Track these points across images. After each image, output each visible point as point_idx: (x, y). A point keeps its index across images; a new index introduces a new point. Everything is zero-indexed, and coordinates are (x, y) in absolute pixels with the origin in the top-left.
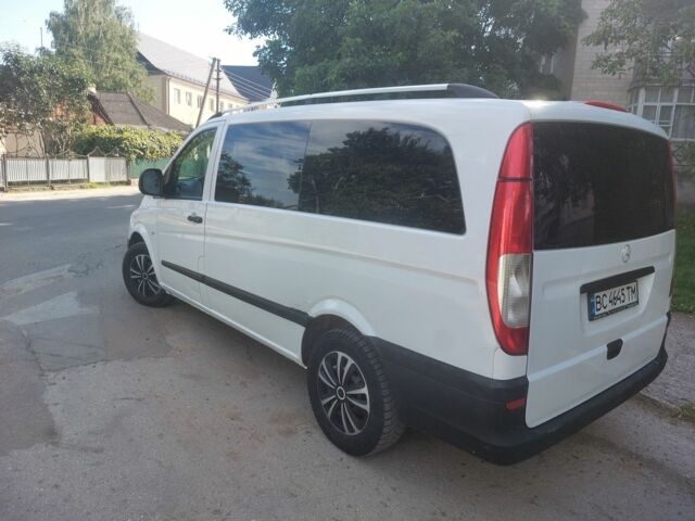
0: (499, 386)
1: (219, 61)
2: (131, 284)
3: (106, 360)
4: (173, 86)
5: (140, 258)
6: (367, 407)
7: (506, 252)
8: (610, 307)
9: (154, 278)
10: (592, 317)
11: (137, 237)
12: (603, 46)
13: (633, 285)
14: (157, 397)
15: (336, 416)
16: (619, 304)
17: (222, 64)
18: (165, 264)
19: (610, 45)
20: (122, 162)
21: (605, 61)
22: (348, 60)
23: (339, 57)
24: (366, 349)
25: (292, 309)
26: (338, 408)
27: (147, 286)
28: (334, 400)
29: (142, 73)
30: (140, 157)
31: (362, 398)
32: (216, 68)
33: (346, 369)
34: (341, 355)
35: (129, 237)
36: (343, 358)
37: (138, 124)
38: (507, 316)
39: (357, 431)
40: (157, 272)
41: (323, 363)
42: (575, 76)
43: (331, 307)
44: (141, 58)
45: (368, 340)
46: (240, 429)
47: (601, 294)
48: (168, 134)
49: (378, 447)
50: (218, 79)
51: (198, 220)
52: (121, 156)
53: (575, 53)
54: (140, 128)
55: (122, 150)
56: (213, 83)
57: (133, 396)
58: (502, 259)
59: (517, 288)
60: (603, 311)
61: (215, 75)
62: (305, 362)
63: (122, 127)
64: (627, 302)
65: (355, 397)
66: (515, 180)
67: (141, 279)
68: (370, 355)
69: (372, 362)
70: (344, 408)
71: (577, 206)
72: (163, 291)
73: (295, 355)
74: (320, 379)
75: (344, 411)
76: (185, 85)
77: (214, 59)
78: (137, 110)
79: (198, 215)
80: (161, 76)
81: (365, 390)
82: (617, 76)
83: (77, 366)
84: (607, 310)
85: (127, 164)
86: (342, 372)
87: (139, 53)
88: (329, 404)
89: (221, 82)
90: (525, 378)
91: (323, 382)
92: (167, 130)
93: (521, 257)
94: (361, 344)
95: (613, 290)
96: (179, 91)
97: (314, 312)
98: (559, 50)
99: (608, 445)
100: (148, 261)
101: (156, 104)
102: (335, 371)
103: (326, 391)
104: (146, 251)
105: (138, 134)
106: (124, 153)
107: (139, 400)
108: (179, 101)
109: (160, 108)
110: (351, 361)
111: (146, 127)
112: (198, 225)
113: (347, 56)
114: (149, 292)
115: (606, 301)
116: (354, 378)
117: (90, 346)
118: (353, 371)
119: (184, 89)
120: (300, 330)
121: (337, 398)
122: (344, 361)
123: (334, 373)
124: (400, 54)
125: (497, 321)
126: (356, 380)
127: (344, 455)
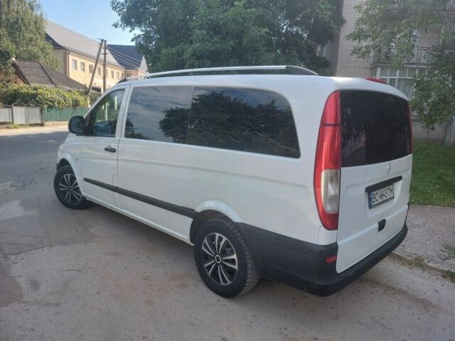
0: (322, 249)
1: (105, 41)
2: (60, 194)
3: (50, 246)
4: (71, 58)
5: (67, 176)
6: (236, 267)
7: (326, 168)
8: (380, 200)
9: (77, 189)
10: (371, 207)
11: (64, 162)
12: (358, 40)
13: (391, 187)
14: (91, 268)
15: (215, 273)
16: (384, 199)
17: (107, 43)
18: (86, 180)
19: (362, 41)
20: (37, 110)
21: (359, 50)
22: (198, 45)
23: (191, 42)
24: (235, 231)
25: (184, 207)
26: (216, 269)
27: (72, 195)
28: (213, 264)
29: (49, 48)
30: (50, 107)
31: (233, 261)
32: (103, 46)
33: (222, 244)
34: (218, 235)
35: (58, 162)
36: (219, 236)
37: (47, 83)
38: (326, 206)
39: (229, 282)
40: (80, 185)
41: (206, 240)
42: (339, 59)
43: (210, 205)
44: (48, 38)
45: (237, 225)
46: (151, 285)
47: (375, 193)
48: (69, 91)
49: (243, 291)
50: (105, 54)
51: (113, 151)
52: (36, 106)
53: (338, 44)
54: (50, 86)
55: (37, 101)
56: (102, 57)
57: (74, 268)
58: (323, 174)
59: (332, 191)
60: (376, 202)
61: (103, 51)
62: (192, 241)
63: (37, 85)
64: (388, 197)
65: (227, 261)
66: (330, 125)
67: (67, 191)
68: (238, 234)
69: (239, 239)
70: (220, 268)
71: (356, 140)
72: (84, 199)
73: (185, 236)
74: (203, 251)
75: (221, 270)
76: (80, 57)
77: (102, 40)
78: (47, 74)
79: (112, 147)
80: (63, 51)
81: (235, 257)
82: (366, 60)
83: (30, 250)
84: (378, 202)
85: (41, 111)
86: (219, 246)
87: (46, 34)
88: (210, 267)
89: (107, 56)
90: (336, 243)
91: (205, 253)
92: (69, 88)
93: (334, 171)
94: (231, 227)
95: (381, 190)
96: (76, 61)
97: (199, 209)
98: (329, 42)
99: (375, 283)
100: (73, 178)
101: (60, 69)
102: (214, 246)
103: (207, 258)
104: (71, 171)
105: (48, 91)
106: (38, 104)
107: (79, 271)
108: (76, 68)
109: (62, 72)
110: (225, 239)
111: (54, 86)
112: (113, 154)
113: (196, 42)
114: (73, 199)
115: (378, 197)
116: (226, 249)
117: (37, 237)
118: (227, 245)
119: (79, 60)
120: (189, 221)
121: (215, 262)
122: (220, 239)
123: (213, 246)
124: (232, 42)
125: (321, 210)
126: (228, 250)
127: (220, 298)
